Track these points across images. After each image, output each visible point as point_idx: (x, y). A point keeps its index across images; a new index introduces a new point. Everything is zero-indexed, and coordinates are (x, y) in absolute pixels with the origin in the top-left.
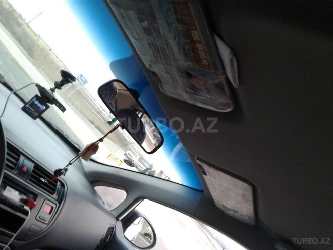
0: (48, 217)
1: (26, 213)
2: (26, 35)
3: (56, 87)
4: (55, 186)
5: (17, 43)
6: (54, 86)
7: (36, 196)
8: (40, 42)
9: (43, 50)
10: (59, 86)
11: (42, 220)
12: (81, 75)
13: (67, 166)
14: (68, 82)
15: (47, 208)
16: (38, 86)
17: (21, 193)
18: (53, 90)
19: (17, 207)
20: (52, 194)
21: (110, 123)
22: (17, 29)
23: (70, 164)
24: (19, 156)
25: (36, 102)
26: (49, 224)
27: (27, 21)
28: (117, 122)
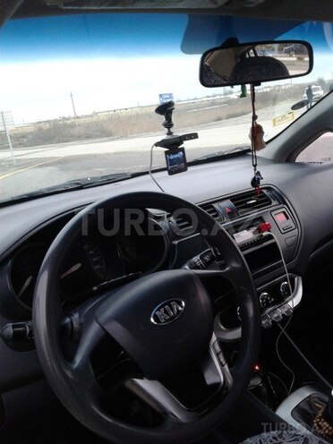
0: (290, 223)
1: (270, 237)
2: (87, 126)
3: (169, 128)
4: (265, 195)
5: (89, 140)
6: (166, 129)
7: (260, 219)
8: (102, 117)
9: (111, 119)
10: (169, 125)
11: (288, 230)
12: (161, 96)
13: (255, 170)
14: (171, 112)
15: (280, 218)
16: (157, 144)
17: (248, 229)
18: (170, 133)
19: (258, 241)
20: (271, 203)
21: (243, 95)
22: (76, 131)
23: (255, 166)
24: (212, 207)
25: (172, 157)
26: (297, 226)
27: (73, 116)
28: (248, 86)
